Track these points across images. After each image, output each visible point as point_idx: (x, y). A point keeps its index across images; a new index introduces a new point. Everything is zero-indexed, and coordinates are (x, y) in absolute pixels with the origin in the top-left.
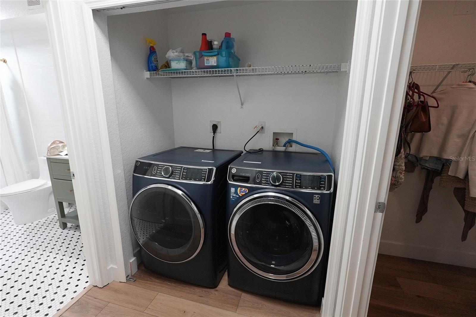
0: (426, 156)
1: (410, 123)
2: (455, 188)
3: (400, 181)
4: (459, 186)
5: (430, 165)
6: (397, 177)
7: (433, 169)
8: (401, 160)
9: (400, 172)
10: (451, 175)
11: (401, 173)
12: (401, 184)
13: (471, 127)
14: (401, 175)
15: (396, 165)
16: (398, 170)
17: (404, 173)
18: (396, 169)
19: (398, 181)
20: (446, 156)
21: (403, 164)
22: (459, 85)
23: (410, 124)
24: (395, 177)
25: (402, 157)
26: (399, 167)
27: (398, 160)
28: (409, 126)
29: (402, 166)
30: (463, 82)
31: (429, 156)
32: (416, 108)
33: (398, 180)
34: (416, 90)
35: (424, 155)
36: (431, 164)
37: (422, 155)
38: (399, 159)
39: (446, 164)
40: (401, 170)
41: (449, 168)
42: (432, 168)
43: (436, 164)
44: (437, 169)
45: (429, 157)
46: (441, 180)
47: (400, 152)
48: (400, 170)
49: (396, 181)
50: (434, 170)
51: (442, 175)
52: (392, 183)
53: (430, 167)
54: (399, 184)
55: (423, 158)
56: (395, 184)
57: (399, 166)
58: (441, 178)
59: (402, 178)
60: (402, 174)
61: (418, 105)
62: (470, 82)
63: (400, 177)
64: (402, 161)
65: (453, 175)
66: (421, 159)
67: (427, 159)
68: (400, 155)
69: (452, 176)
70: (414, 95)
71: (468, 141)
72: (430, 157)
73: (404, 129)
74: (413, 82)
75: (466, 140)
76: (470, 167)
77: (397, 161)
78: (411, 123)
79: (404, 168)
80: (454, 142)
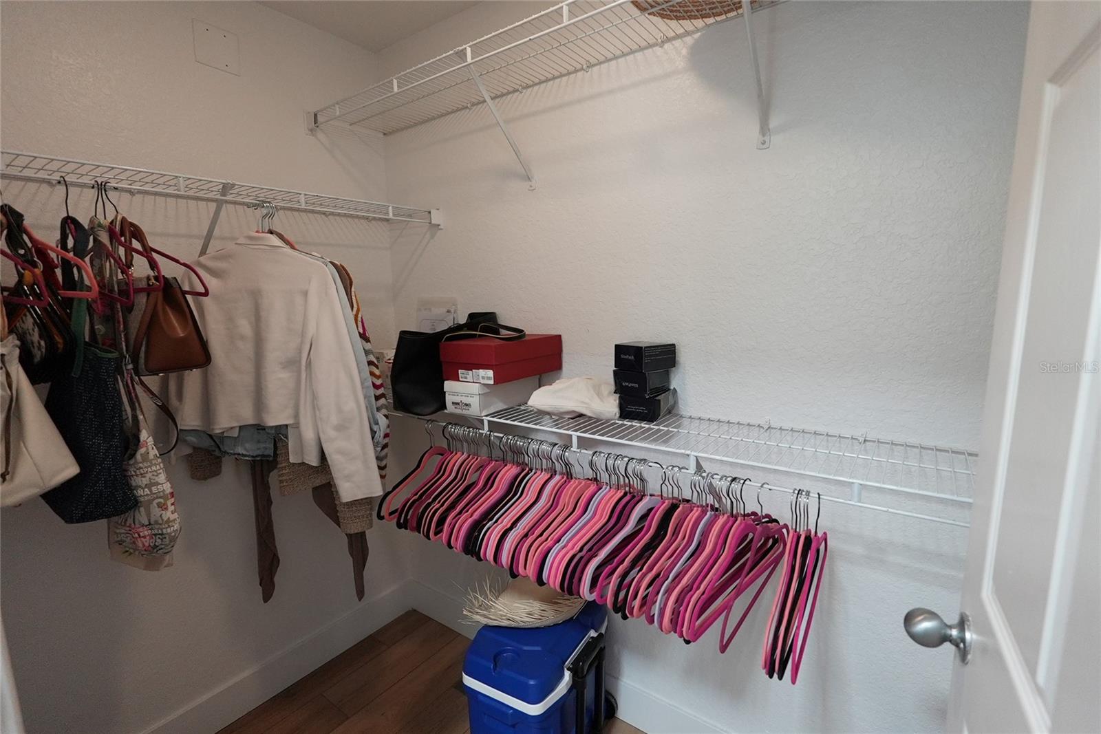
0: (232, 428)
1: (141, 345)
2: (313, 488)
3: (169, 530)
4: (318, 482)
5: (247, 449)
6: (156, 522)
7: (257, 456)
8: (150, 467)
9: (159, 505)
10: (297, 462)
11: (163, 507)
12: (173, 540)
13: (300, 339)
14: (164, 512)
15: (140, 487)
16: (150, 502)
17: (172, 504)
18: (142, 499)
19: (162, 534)
20: (272, 421)
21: (162, 478)
22: (250, 238)
23: (143, 349)
24: (150, 524)
25: (151, 456)
26: (151, 491)
27: (141, 468)
28: (142, 355)
29: (157, 484)
30: (257, 232)
31: (237, 427)
32: (146, 298)
33: (160, 532)
34: (136, 244)
35: (224, 427)
36: (247, 445)
37: (220, 429)
38: (141, 465)
39: (279, 436)
40: (161, 497)
41: (288, 444)
42: (255, 455)
43: (259, 442)
44: (266, 453)
45: (238, 429)
46: (281, 479)
47: (139, 441)
48: (157, 498)
49: (155, 535)
50: (258, 459)
51: (279, 466)
52: (147, 544)
53: (248, 454)
54: (167, 541)
55: (225, 435)
56: (156, 546)
57: (149, 486)
58: (280, 476)
59: (171, 519)
60: (166, 509)
61: (149, 290)
62: (271, 232)
63: (162, 520)
64: (154, 468)
65: (300, 462)
66: (222, 437)
67: (236, 436)
68: (142, 450)
69: (299, 464)
70: (132, 256)
71: (304, 375)
72: (240, 427)
73: (130, 366)
74: (119, 218)
75: (299, 372)
76: (322, 436)
77: (138, 472)
78: (144, 343)
79: (167, 488)
80: (278, 380)
